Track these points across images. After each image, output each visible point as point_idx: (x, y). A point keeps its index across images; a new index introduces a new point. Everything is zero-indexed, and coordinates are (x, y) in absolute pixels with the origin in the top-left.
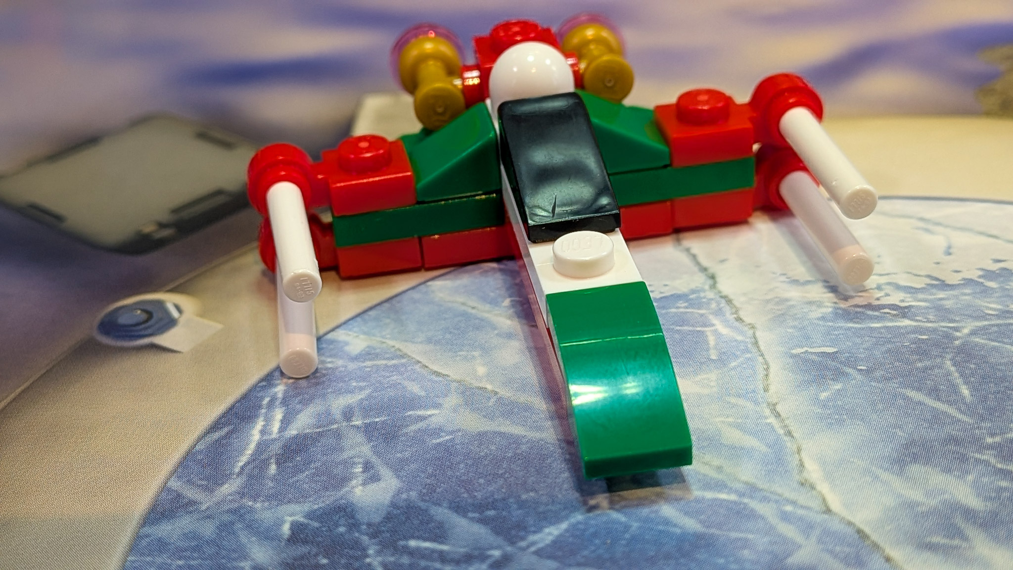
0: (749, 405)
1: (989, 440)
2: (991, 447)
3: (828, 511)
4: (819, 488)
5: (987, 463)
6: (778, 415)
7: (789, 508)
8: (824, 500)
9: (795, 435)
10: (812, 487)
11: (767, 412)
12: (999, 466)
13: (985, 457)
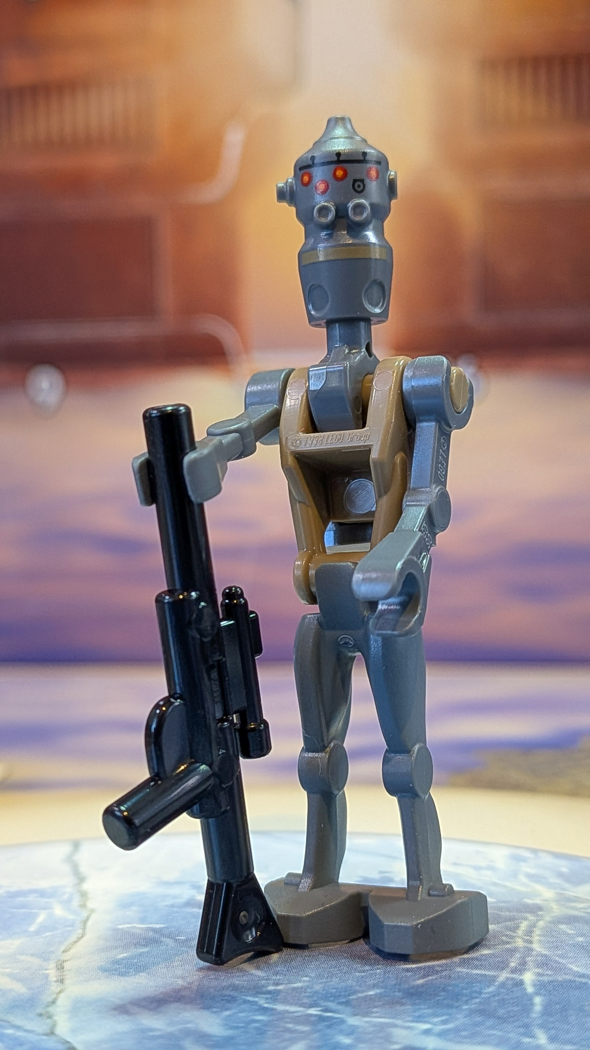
0: (37, 961)
1: (271, 988)
2: (269, 992)
3: (52, 1033)
4: (55, 1018)
5: (255, 1003)
6: (60, 967)
7: (10, 1031)
8: (54, 1026)
9: (66, 982)
10: (50, 1017)
11: (52, 965)
12: (266, 1005)
13: (256, 999)
